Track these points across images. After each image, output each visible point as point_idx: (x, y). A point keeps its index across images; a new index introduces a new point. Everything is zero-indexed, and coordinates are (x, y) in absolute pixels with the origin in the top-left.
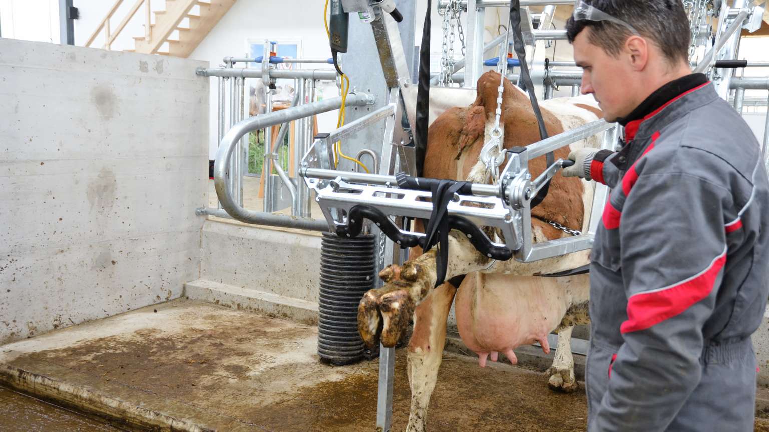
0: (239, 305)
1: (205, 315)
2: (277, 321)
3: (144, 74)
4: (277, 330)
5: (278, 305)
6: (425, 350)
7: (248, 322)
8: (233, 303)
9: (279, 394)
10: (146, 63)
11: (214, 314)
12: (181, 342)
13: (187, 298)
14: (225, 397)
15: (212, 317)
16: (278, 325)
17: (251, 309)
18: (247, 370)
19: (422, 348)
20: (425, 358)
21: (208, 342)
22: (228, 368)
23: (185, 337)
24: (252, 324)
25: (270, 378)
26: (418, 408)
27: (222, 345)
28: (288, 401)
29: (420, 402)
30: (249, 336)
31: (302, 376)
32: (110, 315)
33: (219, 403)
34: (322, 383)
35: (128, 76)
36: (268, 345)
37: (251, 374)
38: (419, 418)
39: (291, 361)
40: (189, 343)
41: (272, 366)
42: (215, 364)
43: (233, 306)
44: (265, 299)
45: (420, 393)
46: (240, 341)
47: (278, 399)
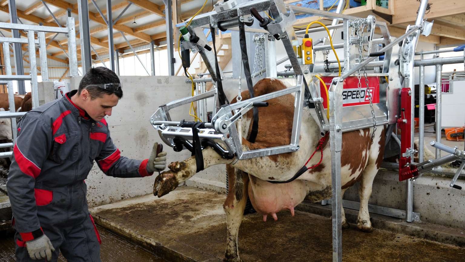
0: (206, 188)
1: (189, 193)
2: (221, 195)
3: (160, 85)
4: (218, 199)
5: (221, 188)
6: (230, 207)
7: (207, 196)
8: (204, 187)
9: (199, 228)
10: (160, 80)
11: (194, 192)
12: (171, 205)
13: (186, 186)
14: (174, 229)
15: (192, 194)
16: (220, 197)
17: (211, 190)
18: (193, 217)
19: (229, 207)
20: (231, 211)
21: (183, 205)
22: (183, 217)
23: (174, 203)
24: (208, 197)
25: (200, 221)
26: (230, 235)
27: (188, 206)
28: (201, 231)
29: (231, 233)
30: (203, 202)
31: (215, 220)
32: (148, 193)
33: (170, 232)
34: (222, 224)
35: (152, 86)
36: (209, 206)
37: (193, 219)
38: (231, 240)
39: (214, 214)
40: (174, 206)
41: (204, 216)
42: (180, 215)
43: (204, 189)
44: (216, 185)
45: (230, 228)
46: (197, 204)
47: (197, 231)
